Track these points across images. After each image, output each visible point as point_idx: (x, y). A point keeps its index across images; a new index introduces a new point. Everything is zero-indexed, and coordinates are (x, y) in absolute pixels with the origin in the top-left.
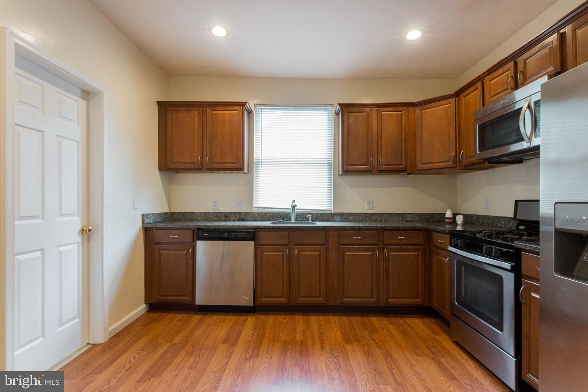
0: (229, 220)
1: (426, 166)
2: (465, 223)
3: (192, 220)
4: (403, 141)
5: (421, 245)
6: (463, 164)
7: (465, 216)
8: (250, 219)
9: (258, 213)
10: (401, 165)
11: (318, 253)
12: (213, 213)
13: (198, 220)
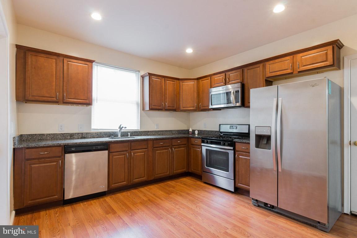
0: (74, 139)
1: (185, 109)
2: (198, 134)
3: (41, 140)
4: (175, 96)
5: (185, 144)
6: (201, 109)
7: (198, 131)
8: (90, 137)
9: (95, 133)
10: (174, 107)
11: (144, 153)
12: (60, 134)
13: (47, 140)
